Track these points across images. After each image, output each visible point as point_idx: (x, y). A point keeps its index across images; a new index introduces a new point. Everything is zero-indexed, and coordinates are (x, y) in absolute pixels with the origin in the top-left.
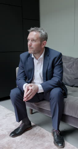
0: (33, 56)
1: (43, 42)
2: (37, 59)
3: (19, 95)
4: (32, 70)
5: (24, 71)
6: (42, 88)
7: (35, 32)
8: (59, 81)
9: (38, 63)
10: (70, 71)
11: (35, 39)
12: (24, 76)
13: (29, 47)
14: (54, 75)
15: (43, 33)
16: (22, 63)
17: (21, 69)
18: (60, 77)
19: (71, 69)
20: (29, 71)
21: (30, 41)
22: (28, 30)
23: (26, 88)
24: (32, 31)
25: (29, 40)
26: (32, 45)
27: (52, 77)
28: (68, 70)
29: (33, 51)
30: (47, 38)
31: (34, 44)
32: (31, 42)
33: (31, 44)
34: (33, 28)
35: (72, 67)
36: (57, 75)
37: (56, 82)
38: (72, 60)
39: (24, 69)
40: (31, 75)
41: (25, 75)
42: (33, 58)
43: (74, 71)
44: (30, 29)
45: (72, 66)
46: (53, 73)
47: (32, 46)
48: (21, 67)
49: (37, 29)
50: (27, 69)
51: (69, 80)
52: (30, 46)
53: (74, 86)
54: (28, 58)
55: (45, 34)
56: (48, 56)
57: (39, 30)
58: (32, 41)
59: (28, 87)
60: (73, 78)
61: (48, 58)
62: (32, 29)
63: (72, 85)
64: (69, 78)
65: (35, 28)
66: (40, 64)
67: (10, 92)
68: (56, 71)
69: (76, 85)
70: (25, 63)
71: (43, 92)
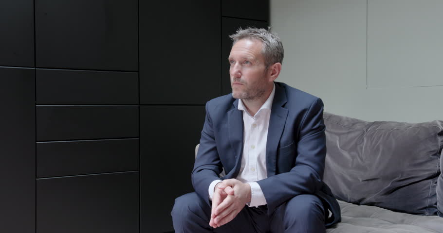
0: (240, 107)
1: (273, 67)
2: (252, 114)
3: (196, 213)
4: (237, 145)
5: (215, 149)
6: (261, 193)
7: (251, 39)
8: (311, 175)
9: (254, 126)
10: (353, 157)
11: (251, 57)
12: (214, 161)
13: (235, 79)
14: (298, 159)
15: (273, 41)
16: (211, 126)
17: (206, 143)
18: (316, 167)
19: (354, 153)
20: (229, 147)
21: (237, 64)
22: (231, 37)
23: (218, 190)
24: (242, 37)
25: (233, 61)
26: (242, 74)
27: (293, 164)
28: (346, 154)
29: (244, 91)
30: (282, 56)
31: (248, 72)
32: (240, 66)
33: (239, 72)
34: (243, 29)
35: (358, 147)
36: (307, 159)
37: (303, 178)
38: (358, 126)
39: (214, 142)
40: (234, 159)
41: (218, 159)
42: (242, 112)
43: (364, 158)
44: (235, 33)
45: (356, 144)
46: (296, 154)
47: (243, 78)
48: (208, 137)
49: (255, 32)
50: (224, 142)
51: (348, 184)
52: (238, 77)
53: (364, 202)
54: (229, 113)
55: (277, 45)
56: (283, 106)
57: (261, 35)
58: (241, 63)
59: (223, 189)
60: (361, 180)
61: (284, 111)
62: (241, 32)
63: (357, 198)
64: (349, 179)
65: (251, 29)
66: (261, 127)
67: (173, 203)
68: (306, 148)
69: (368, 200)
70: (219, 126)
71: (266, 205)
